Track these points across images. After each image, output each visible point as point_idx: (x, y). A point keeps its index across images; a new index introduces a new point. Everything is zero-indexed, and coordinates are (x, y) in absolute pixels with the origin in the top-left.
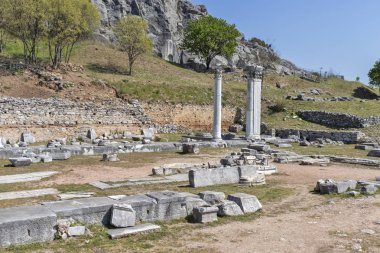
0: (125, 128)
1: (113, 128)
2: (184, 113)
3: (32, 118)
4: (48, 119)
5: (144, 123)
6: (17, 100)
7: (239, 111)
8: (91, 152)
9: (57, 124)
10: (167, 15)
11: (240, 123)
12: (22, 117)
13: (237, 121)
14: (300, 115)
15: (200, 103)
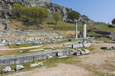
0: (56, 36)
1: (53, 36)
2: (68, 32)
3: (37, 34)
4: (40, 35)
5: (60, 35)
6: (33, 31)
7: (81, 32)
8: (49, 41)
9: (42, 36)
10: (63, 11)
11: (81, 34)
12: (35, 34)
14: (95, 32)
15: (72, 30)
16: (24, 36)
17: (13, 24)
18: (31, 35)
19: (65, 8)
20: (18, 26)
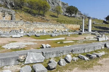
0: (62, 29)
1: (60, 29)
2: (70, 26)
3: (45, 27)
5: (65, 28)
6: (42, 23)
7: (81, 26)
8: (61, 34)
9: (49, 28)
10: (60, 5)
12: (43, 27)
13: (81, 28)
14: (95, 27)
15: (73, 24)
16: (34, 28)
17: (18, 15)
18: (40, 27)
19: (61, 3)
20: (22, 17)
